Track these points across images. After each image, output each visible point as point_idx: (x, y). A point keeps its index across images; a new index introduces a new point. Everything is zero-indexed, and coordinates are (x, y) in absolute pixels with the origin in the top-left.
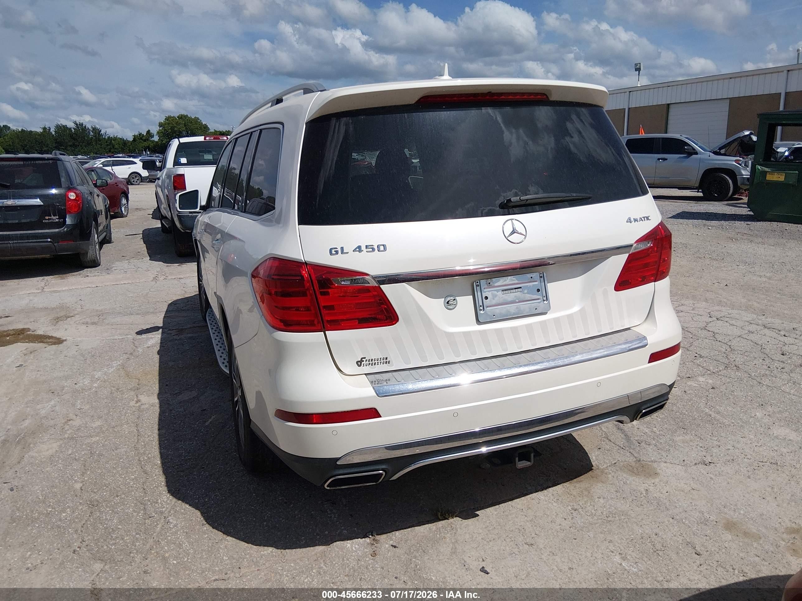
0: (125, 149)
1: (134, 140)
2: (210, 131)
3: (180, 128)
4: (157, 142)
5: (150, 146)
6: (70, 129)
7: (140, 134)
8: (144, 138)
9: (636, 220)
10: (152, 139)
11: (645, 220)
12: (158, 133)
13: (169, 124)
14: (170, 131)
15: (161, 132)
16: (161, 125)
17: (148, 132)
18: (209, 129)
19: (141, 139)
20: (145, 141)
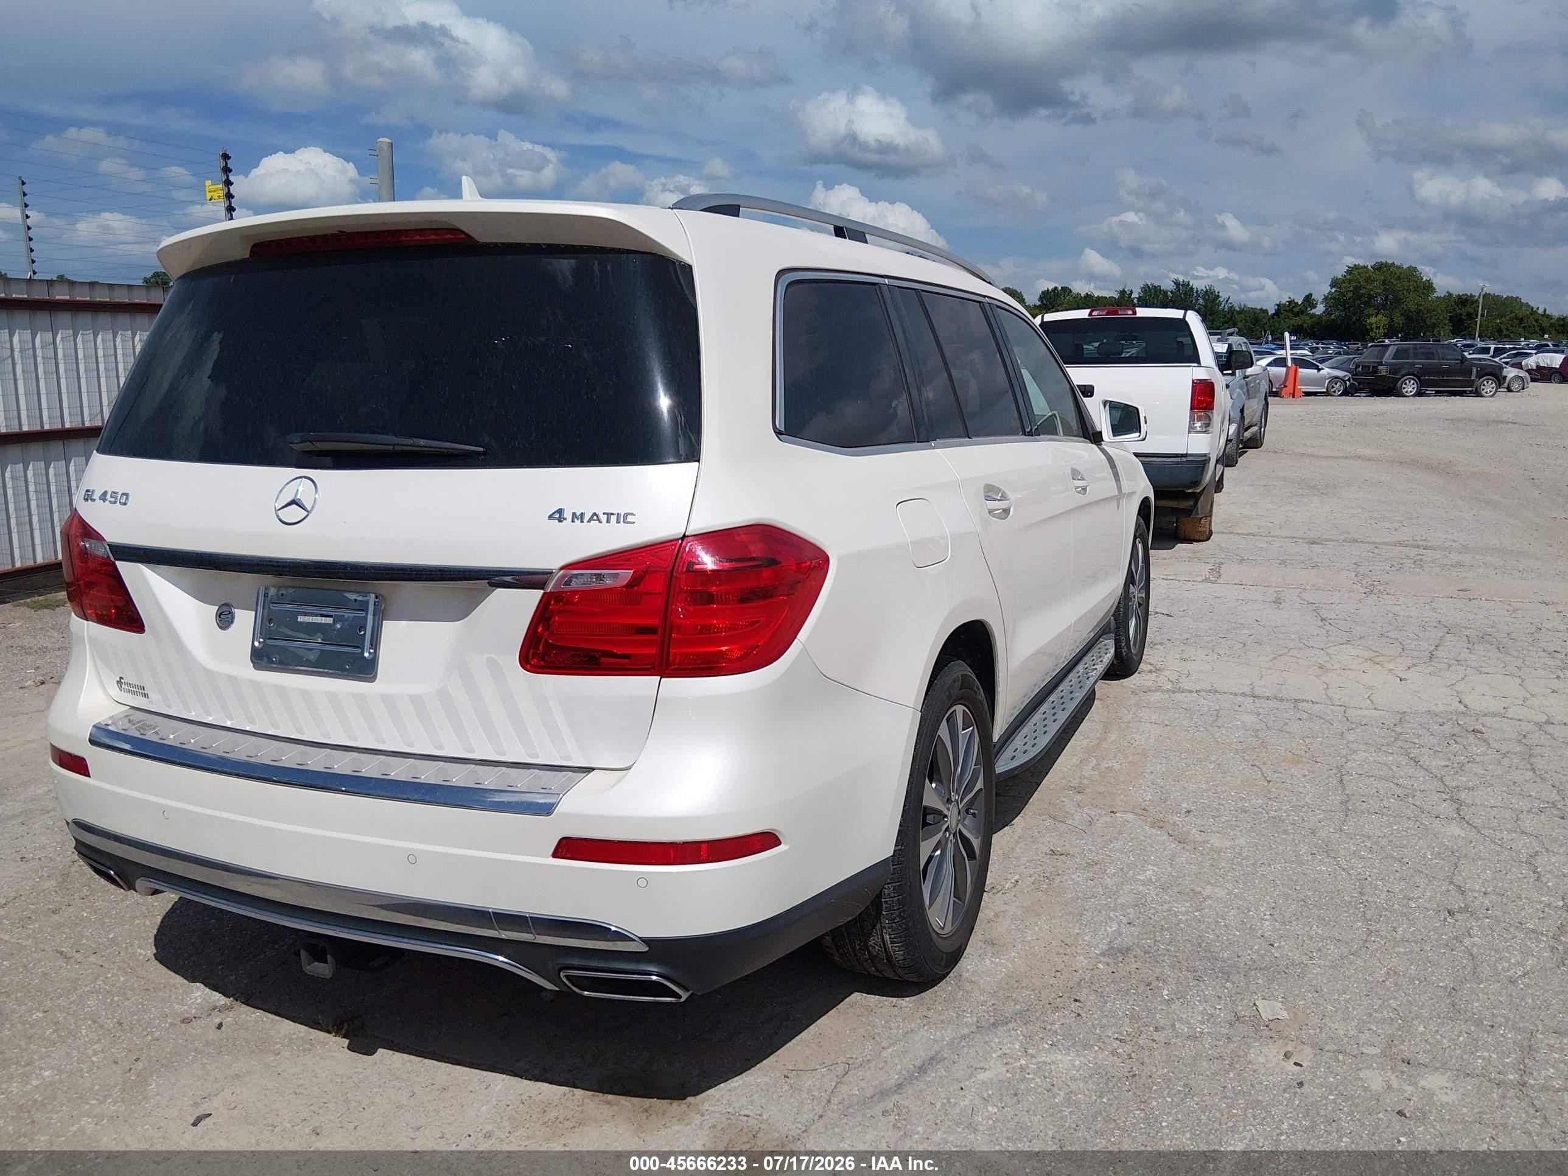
0: (1254, 330)
1: (1278, 313)
2: (1435, 295)
3: (1371, 290)
4: (1320, 316)
5: (1305, 325)
6: (1165, 293)
7: (1290, 302)
8: (1296, 310)
9: (578, 517)
10: (1313, 311)
11: (608, 521)
12: (1326, 298)
13: (1350, 281)
14: (1350, 295)
15: (1332, 298)
16: (1334, 283)
17: (1308, 298)
18: (1434, 290)
19: (1291, 310)
20: (1297, 315)
